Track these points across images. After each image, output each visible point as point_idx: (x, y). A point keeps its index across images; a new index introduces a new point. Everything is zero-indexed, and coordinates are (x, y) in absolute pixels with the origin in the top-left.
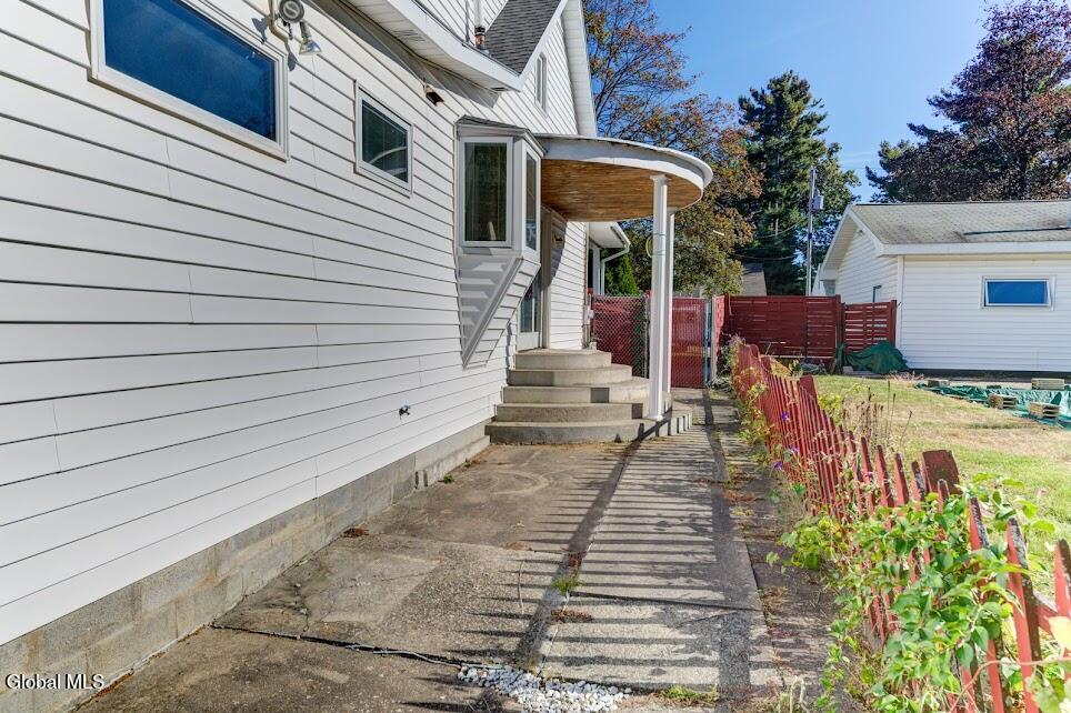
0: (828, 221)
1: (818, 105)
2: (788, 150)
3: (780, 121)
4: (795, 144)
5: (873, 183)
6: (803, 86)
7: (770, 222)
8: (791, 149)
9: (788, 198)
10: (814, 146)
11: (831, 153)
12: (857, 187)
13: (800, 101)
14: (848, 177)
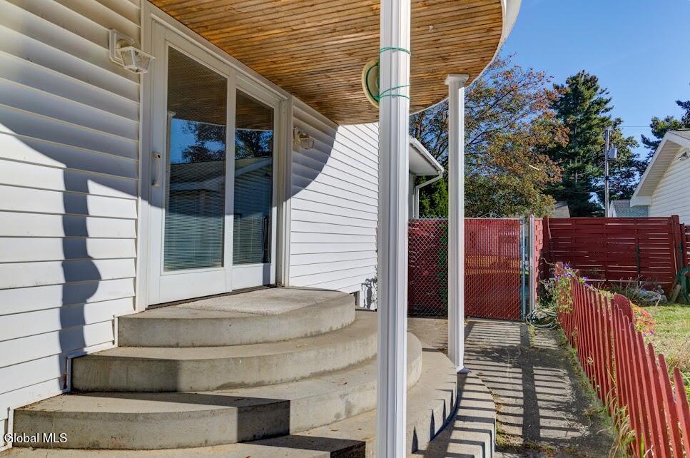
0: (616, 171)
1: (605, 93)
2: (583, 124)
3: (576, 104)
4: (588, 119)
5: (647, 146)
6: (594, 80)
7: (571, 173)
8: (585, 123)
9: (584, 157)
10: (603, 120)
11: (615, 125)
12: (636, 148)
13: (591, 90)
14: (630, 141)
